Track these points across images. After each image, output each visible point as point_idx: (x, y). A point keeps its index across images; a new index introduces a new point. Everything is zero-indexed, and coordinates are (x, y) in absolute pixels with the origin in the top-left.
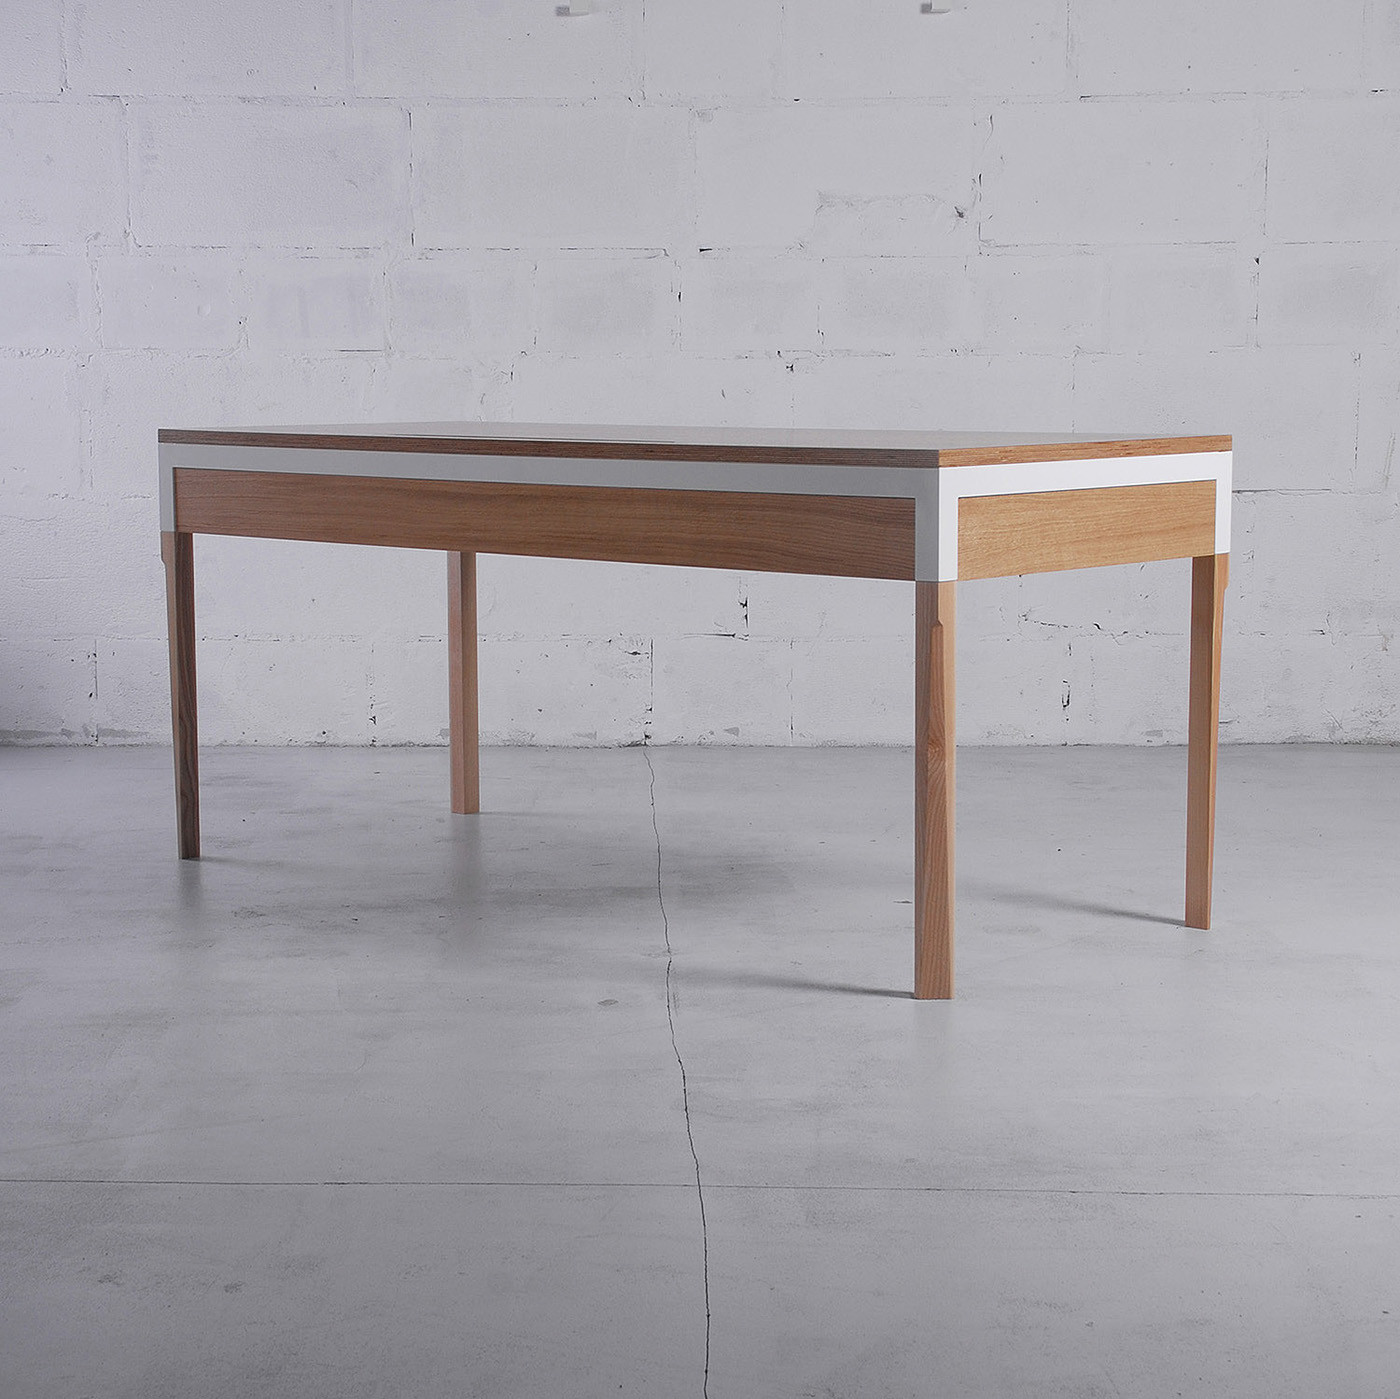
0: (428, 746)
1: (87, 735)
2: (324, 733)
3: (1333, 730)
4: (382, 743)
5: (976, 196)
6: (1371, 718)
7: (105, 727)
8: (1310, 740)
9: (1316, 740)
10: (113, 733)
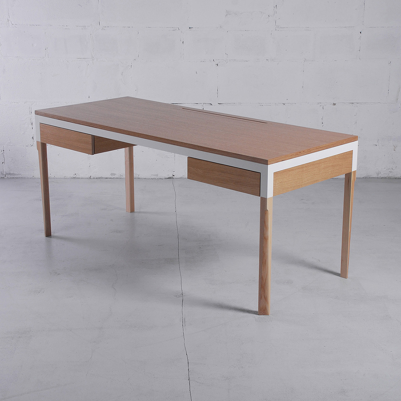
0: (107, 178)
1: (2, 175)
2: (75, 174)
3: (378, 174)
4: (93, 177)
5: (275, 12)
6: (389, 170)
7: (8, 172)
8: (371, 177)
9: (373, 177)
10: (10, 174)
